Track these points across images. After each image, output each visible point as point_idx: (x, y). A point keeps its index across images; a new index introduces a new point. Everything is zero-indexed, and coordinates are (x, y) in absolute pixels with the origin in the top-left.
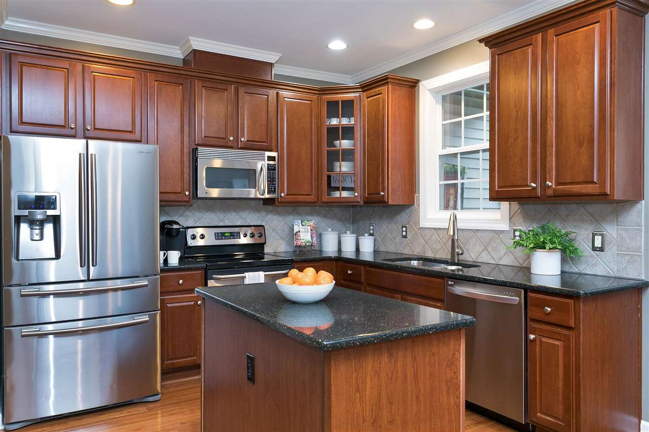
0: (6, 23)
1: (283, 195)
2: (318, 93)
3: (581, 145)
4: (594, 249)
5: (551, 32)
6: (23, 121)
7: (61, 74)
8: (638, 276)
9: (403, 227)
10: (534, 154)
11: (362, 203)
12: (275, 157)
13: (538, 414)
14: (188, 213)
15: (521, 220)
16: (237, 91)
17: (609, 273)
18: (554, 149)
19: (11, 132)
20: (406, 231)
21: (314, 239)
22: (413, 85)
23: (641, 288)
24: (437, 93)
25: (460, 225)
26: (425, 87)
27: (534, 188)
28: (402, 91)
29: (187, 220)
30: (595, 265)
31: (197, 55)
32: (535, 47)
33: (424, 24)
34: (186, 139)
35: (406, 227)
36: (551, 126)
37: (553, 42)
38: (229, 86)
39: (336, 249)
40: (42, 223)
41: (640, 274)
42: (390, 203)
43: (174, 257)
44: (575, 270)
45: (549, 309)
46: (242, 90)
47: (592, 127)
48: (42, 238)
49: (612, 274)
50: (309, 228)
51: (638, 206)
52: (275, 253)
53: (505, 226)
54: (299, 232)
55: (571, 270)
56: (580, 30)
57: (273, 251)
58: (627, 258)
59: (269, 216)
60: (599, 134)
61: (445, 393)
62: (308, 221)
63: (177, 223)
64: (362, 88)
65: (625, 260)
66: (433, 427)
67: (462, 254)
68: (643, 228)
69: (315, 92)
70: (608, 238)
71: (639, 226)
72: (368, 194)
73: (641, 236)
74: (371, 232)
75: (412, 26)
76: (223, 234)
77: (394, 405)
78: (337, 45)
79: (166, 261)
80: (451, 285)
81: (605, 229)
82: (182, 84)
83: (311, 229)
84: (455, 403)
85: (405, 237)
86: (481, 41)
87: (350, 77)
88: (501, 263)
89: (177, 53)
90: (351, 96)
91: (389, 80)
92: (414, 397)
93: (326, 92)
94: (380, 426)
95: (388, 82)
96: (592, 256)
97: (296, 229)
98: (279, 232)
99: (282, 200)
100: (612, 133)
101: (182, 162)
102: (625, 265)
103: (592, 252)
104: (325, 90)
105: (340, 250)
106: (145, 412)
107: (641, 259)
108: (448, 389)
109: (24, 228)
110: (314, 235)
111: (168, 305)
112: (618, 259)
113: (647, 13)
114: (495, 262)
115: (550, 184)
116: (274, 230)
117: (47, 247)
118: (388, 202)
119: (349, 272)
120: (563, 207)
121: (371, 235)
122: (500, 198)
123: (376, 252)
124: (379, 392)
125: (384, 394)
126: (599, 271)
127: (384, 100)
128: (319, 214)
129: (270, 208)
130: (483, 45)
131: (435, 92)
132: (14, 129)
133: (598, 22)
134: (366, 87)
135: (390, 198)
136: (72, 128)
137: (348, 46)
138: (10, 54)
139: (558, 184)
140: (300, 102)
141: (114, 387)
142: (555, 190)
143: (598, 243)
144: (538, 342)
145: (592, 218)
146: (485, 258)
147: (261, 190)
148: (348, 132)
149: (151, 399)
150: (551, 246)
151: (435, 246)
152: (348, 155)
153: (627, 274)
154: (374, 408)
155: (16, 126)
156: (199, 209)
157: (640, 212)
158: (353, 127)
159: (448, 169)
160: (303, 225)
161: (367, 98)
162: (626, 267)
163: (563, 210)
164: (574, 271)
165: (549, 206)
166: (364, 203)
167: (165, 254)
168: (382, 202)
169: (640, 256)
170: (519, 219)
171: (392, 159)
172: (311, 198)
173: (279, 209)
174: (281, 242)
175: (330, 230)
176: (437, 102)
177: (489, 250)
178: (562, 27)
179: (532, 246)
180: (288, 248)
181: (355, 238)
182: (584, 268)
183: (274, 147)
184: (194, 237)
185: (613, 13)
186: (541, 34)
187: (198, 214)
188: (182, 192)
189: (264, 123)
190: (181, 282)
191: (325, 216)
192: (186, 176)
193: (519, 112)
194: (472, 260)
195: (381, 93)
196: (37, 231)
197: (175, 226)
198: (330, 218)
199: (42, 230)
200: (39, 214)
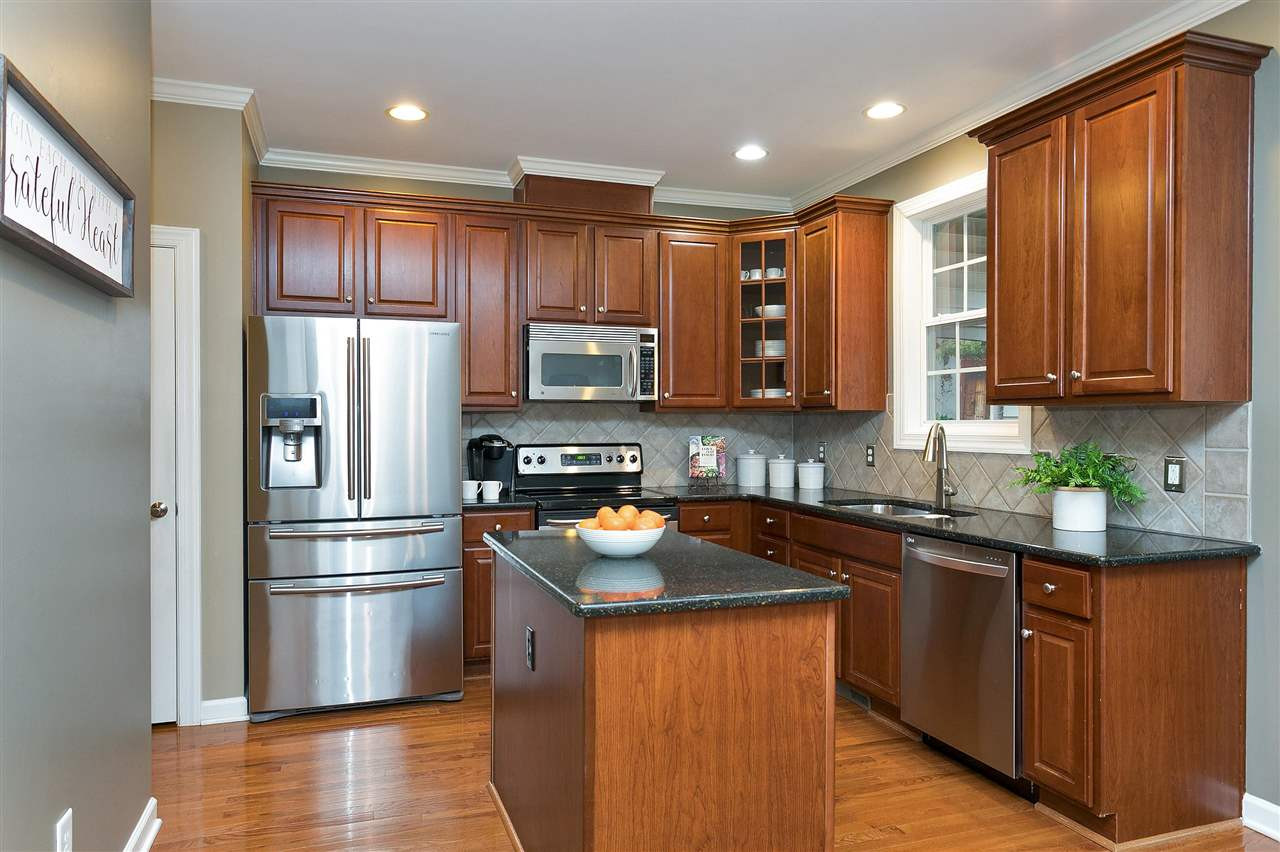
0: (266, 156)
1: (667, 395)
2: (727, 230)
3: (1126, 308)
4: (1168, 487)
5: (1080, 112)
6: (284, 293)
7: (335, 224)
8: (1241, 537)
9: (868, 448)
10: (1053, 323)
11: (798, 408)
12: (653, 336)
13: (1036, 764)
14: (521, 424)
15: (1051, 436)
16: (593, 233)
17: (1192, 530)
18: (1085, 315)
19: (269, 309)
20: (873, 455)
21: (722, 467)
22: (884, 209)
23: (1246, 558)
24: (924, 221)
25: (951, 445)
26: (901, 213)
27: (1054, 382)
28: (865, 222)
29: (519, 435)
30: (1169, 515)
31: (531, 182)
32: (1055, 141)
33: (885, 110)
34: (513, 312)
35: (872, 448)
36: (1079, 275)
37: (1083, 130)
38: (580, 227)
39: (761, 482)
40: (298, 437)
41: (1244, 533)
42: (839, 408)
43: (492, 490)
44: (1137, 524)
45: (1052, 587)
46: (600, 233)
47: (1143, 275)
48: (298, 458)
49: (1197, 533)
50: (714, 448)
51: (1240, 411)
52: (660, 487)
53: (1024, 448)
54: (698, 454)
55: (1129, 525)
56: (1126, 108)
57: (656, 485)
58: (1223, 504)
59: (649, 429)
60: (1154, 288)
61: (796, 698)
62: (713, 437)
63: (499, 438)
64: (798, 219)
65: (1218, 507)
66: (774, 749)
67: (953, 494)
68: (1250, 451)
69: (723, 229)
70: (1190, 469)
71: (1243, 448)
72: (807, 394)
73: (1246, 466)
74: (822, 455)
75: (864, 112)
76: (573, 457)
77: (703, 707)
78: (751, 153)
79: (480, 496)
80: (910, 544)
81: (1187, 454)
82: (508, 229)
83: (718, 452)
84: (816, 716)
85: (871, 464)
86: (971, 134)
87: (788, 199)
88: (1017, 510)
89: (505, 181)
90: (781, 233)
91: (837, 205)
92: (740, 701)
93: (740, 229)
94: (678, 736)
95: (835, 209)
96: (1164, 500)
97: (693, 450)
98: (666, 455)
99: (667, 403)
100: (1177, 285)
101: (507, 346)
102: (1219, 516)
103: (1164, 493)
104: (738, 224)
105: (767, 486)
106: (436, 715)
107: (1245, 507)
108: (804, 693)
109: (276, 442)
110: (723, 461)
111: (479, 561)
112: (1208, 506)
113: (1258, 68)
114: (1009, 510)
115: (1077, 374)
116: (657, 451)
117: (305, 471)
118: (836, 405)
119: (768, 520)
120: (1117, 414)
121: (822, 461)
122: (1002, 400)
123: (827, 489)
124: (677, 686)
125: (685, 690)
126: (1176, 526)
127: (830, 239)
128: (734, 426)
129: (652, 416)
130: (975, 139)
131: (918, 219)
132: (272, 305)
133: (1155, 92)
134: (805, 217)
135: (839, 399)
136: (349, 301)
137: (768, 153)
138: (268, 200)
139: (1091, 374)
140: (696, 247)
141: (395, 674)
142: (1085, 385)
143: (1174, 479)
144: (1036, 643)
145: (1165, 434)
146: (993, 502)
147: (629, 388)
148: (776, 292)
149: (449, 697)
150: (1080, 481)
151: (917, 481)
152: (776, 330)
153: (1222, 532)
154: (669, 708)
155: (275, 302)
156: (538, 417)
157: (1244, 421)
158: (784, 283)
159: (972, 349)
160: (704, 445)
161: (807, 235)
162: (1220, 521)
163: (1117, 419)
164: (1134, 525)
165: (1095, 413)
166: (803, 408)
167: (479, 485)
168: (826, 406)
169: (1244, 501)
170: (1047, 434)
171: (843, 335)
172: (716, 400)
173: (666, 418)
174: (671, 470)
175: (752, 452)
176: (924, 237)
177: (1000, 487)
178: (1097, 106)
179: (1048, 480)
180: (682, 480)
181: (792, 466)
182: (1150, 520)
183: (652, 320)
184: (528, 461)
185: (1180, 77)
186: (1064, 117)
187: (535, 424)
188: (506, 393)
189: (636, 281)
190: (498, 527)
191: (745, 429)
192: (512, 367)
193: (1031, 254)
194: (973, 505)
195: (826, 227)
196: (291, 449)
197: (497, 444)
198: (754, 432)
199: (299, 447)
200: (296, 425)
